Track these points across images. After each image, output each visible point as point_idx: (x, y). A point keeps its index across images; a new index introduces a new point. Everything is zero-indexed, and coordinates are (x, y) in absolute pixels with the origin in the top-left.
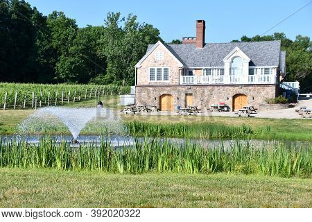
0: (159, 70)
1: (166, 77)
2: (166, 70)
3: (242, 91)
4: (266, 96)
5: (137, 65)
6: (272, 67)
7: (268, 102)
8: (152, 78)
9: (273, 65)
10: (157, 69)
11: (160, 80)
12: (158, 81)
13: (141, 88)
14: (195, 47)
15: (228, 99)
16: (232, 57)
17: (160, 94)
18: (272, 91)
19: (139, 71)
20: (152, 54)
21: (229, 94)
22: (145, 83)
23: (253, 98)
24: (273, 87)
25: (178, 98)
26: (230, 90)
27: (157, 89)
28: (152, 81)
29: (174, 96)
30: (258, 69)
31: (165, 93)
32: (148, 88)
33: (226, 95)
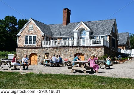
6: (106, 35)
8: (26, 43)
10: (30, 36)
11: (31, 44)
12: (30, 45)
13: (20, 49)
14: (62, 25)
15: (71, 56)
16: (79, 28)
17: (30, 53)
18: (101, 51)
19: (19, 38)
20: (27, 27)
21: (72, 53)
22: (22, 46)
23: (88, 56)
24: (102, 48)
25: (40, 56)
26: (72, 50)
27: (29, 50)
28: (26, 45)
29: (38, 54)
30: (97, 37)
31: (33, 52)
32: (23, 49)
33: (70, 54)
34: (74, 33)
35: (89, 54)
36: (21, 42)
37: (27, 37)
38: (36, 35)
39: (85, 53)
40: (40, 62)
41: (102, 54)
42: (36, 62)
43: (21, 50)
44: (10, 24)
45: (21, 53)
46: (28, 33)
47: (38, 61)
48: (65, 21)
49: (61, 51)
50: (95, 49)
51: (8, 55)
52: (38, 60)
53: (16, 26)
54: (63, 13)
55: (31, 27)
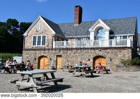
0: (39, 37)
1: (44, 43)
2: (44, 37)
3: (101, 54)
4: (122, 58)
5: (25, 34)
6: (129, 34)
7: (124, 63)
8: (34, 44)
9: (130, 33)
10: (38, 36)
11: (40, 45)
12: (38, 46)
13: (26, 51)
14: (74, 25)
15: (89, 60)
16: (96, 27)
17: (38, 55)
18: (128, 54)
19: (26, 38)
20: (35, 25)
21: (90, 56)
22: (30, 48)
23: (111, 60)
24: (129, 50)
25: (51, 59)
26: (91, 52)
27: (37, 52)
28: (34, 46)
29: (48, 57)
30: (117, 37)
31: (42, 55)
32: (31, 51)
33: (88, 56)
34: (91, 32)
35: (112, 57)
36: (28, 43)
37: (35, 38)
38: (46, 35)
39: (107, 56)
40: (51, 65)
41: (129, 57)
42: (46, 66)
43: (28, 52)
44: (12, 27)
45: (28, 55)
46: (36, 32)
47: (49, 65)
48: (77, 20)
49: (77, 53)
50: (120, 51)
51: (13, 57)
52: (49, 63)
53: (18, 28)
54: (75, 11)
55: (40, 26)
